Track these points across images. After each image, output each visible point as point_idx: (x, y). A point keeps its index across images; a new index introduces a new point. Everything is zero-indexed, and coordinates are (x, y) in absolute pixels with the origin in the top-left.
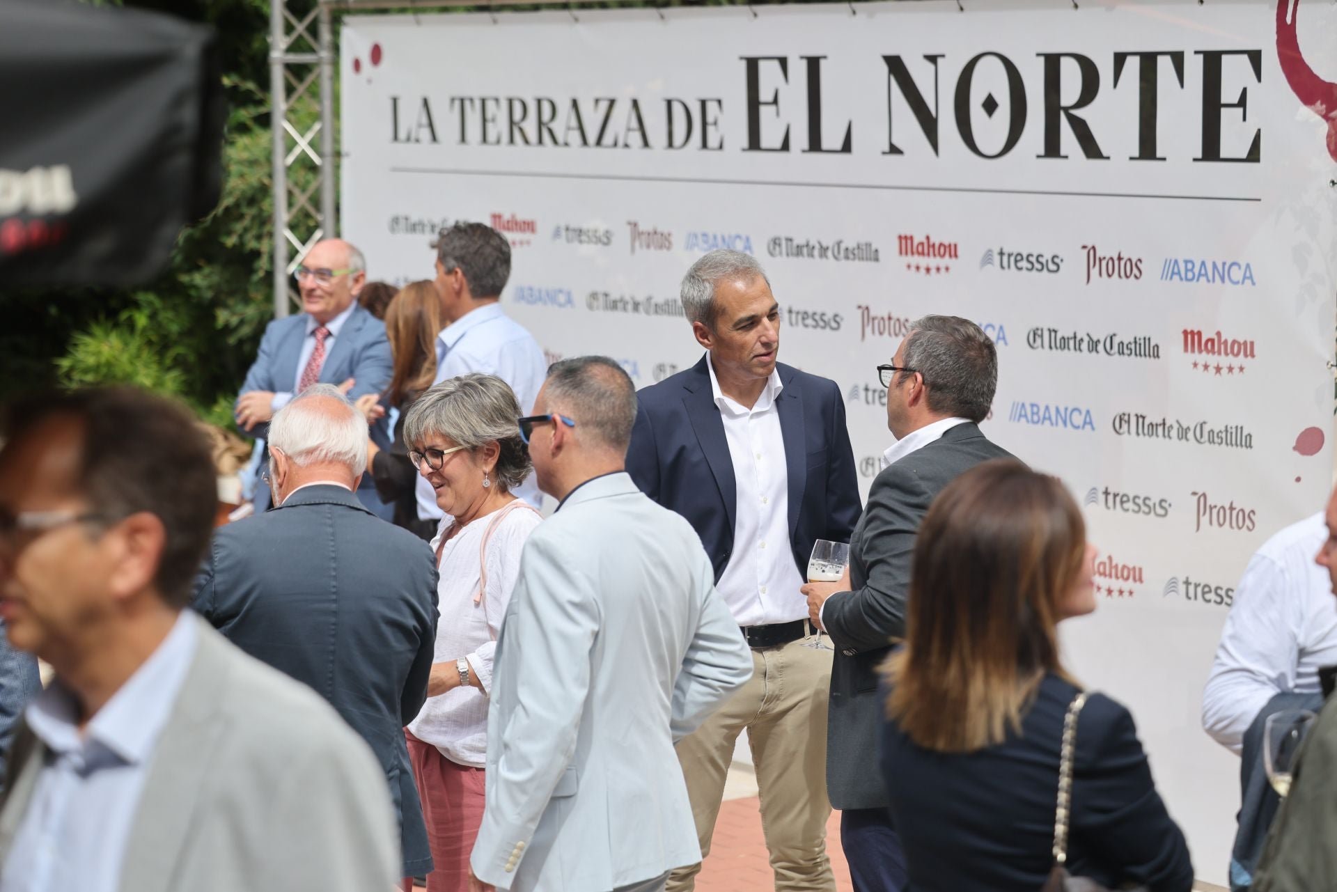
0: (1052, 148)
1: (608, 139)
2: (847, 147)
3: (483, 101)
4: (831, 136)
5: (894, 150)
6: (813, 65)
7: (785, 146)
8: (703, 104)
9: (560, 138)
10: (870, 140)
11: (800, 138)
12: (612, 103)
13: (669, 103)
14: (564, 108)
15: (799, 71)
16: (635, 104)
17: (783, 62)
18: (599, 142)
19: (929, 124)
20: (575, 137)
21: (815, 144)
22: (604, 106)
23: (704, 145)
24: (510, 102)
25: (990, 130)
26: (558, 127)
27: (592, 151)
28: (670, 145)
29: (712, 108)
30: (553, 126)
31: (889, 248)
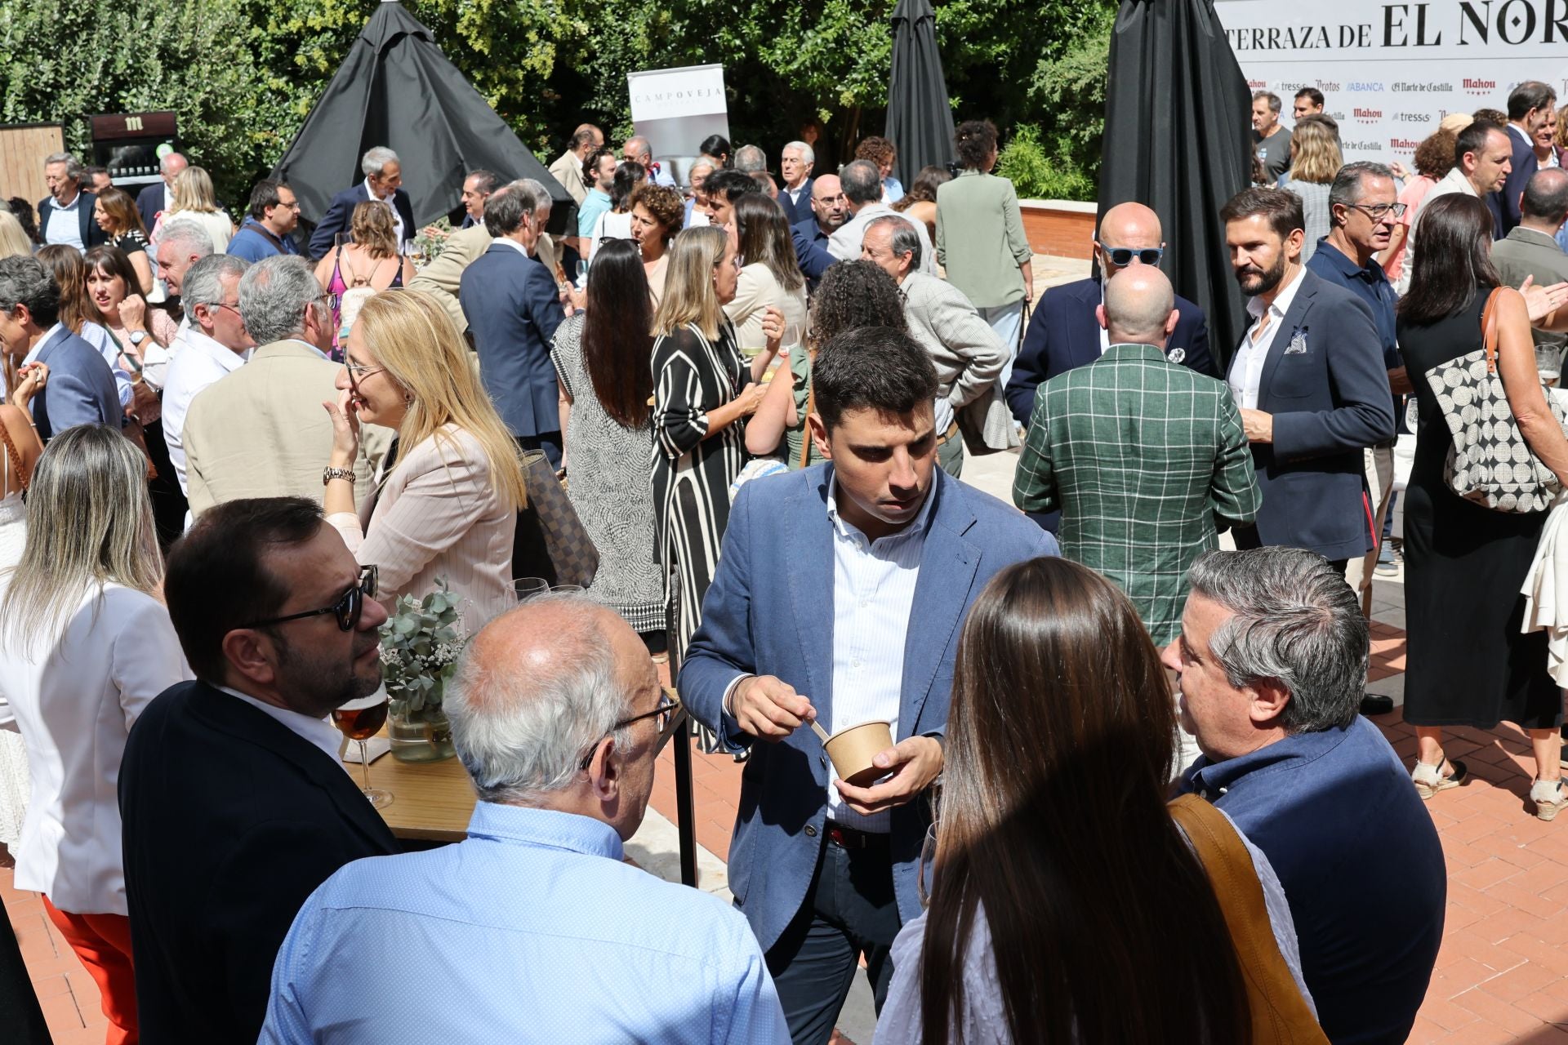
0: (1549, 38)
1: (1308, 44)
2: (1438, 42)
3: (1240, 31)
4: (1429, 37)
5: (1463, 43)
6: (1422, 9)
7: (1404, 43)
8: (1361, 28)
9: (1281, 45)
10: (1450, 39)
11: (1413, 38)
12: (1310, 29)
13: (1342, 28)
14: (1284, 33)
15: (1414, 12)
16: (1323, 29)
17: (1406, 8)
18: (1302, 46)
19: (1483, 32)
20: (1290, 44)
21: (1420, 41)
22: (1305, 31)
23: (1360, 44)
24: (1254, 31)
25: (1515, 32)
26: (1280, 41)
27: (1298, 50)
28: (1342, 45)
29: (1365, 30)
30: (1278, 40)
31: (1458, 85)
